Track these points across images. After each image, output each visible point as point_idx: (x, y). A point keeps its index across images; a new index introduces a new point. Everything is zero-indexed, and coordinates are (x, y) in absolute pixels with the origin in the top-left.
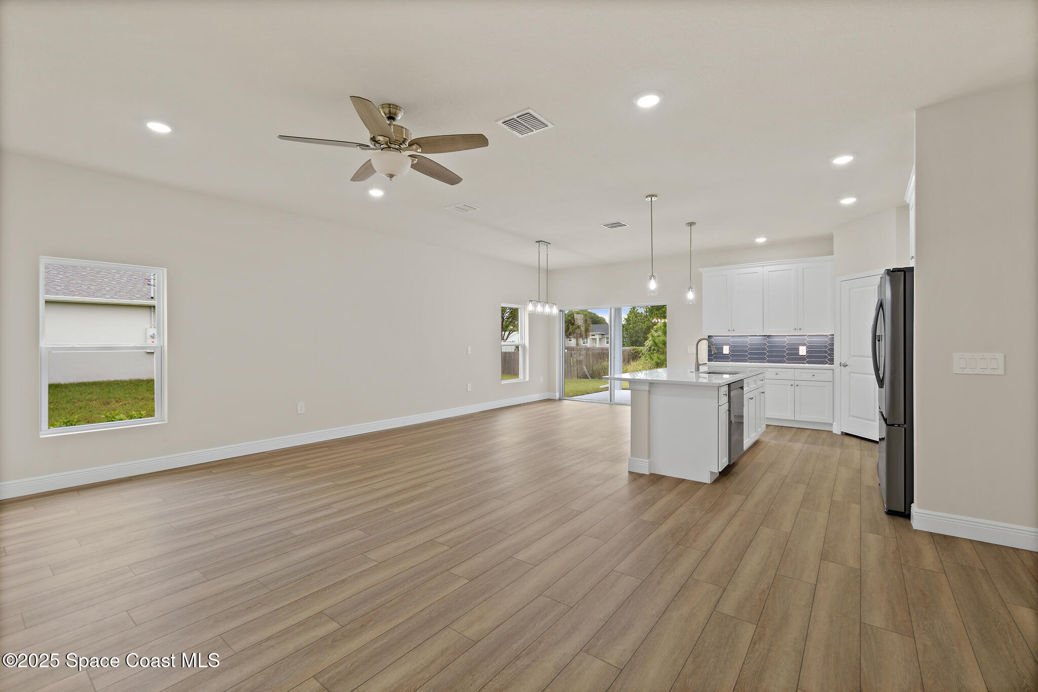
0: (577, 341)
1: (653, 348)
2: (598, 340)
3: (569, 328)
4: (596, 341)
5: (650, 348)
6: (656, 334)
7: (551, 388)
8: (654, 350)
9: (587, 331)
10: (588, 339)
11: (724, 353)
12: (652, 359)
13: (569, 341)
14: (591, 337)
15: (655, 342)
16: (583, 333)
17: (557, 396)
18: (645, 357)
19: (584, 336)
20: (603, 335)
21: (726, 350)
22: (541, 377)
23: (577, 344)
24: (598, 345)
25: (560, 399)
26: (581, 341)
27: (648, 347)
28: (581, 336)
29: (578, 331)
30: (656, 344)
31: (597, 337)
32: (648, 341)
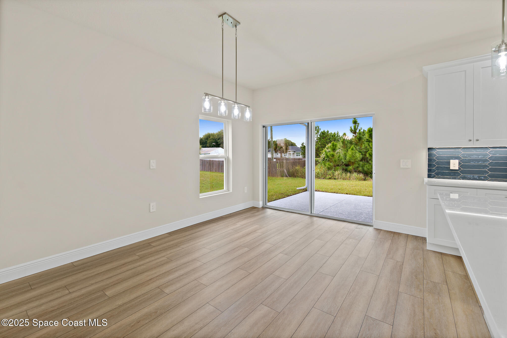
0: (281, 154)
1: (326, 158)
2: (292, 154)
3: (277, 148)
4: (291, 154)
5: (324, 158)
6: (327, 151)
7: (254, 197)
8: (326, 160)
9: (287, 149)
10: (287, 153)
11: (451, 168)
12: (325, 165)
13: (277, 154)
14: (288, 153)
15: (327, 155)
16: (285, 151)
17: (261, 204)
18: (321, 164)
19: (285, 152)
20: (295, 151)
21: (454, 165)
22: (246, 188)
23: (281, 156)
24: (292, 157)
25: (264, 208)
26: (283, 155)
27: (322, 158)
28: (283, 152)
29: (282, 149)
30: (328, 156)
31: (292, 153)
32: (322, 155)
